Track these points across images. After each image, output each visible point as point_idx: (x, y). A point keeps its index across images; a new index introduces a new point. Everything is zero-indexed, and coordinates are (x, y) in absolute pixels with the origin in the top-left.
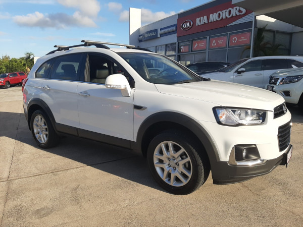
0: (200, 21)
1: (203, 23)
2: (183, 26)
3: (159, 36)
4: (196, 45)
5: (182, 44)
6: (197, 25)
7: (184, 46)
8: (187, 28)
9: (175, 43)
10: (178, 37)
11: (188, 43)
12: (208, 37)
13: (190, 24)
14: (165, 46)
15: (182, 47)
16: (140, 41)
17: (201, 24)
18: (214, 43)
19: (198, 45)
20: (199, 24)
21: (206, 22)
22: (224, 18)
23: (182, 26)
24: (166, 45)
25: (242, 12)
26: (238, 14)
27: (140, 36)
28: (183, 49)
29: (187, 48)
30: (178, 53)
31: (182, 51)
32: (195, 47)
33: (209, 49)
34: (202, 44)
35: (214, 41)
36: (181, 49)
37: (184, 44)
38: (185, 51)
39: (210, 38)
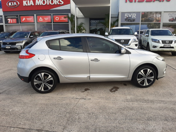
0: (27, 3)
1: (30, 5)
2: (10, 4)
4: (24, 19)
5: (9, 17)
6: (24, 5)
8: (14, 6)
9: (1, 16)
10: (3, 12)
11: (15, 17)
12: (35, 15)
13: (17, 3)
15: (9, 20)
17: (28, 5)
19: (26, 20)
20: (26, 5)
21: (33, 4)
22: (48, 4)
23: (8, 4)
25: (61, 3)
26: (58, 3)
28: (10, 21)
29: (15, 20)
30: (5, 23)
31: (9, 22)
32: (23, 20)
33: (37, 23)
34: (30, 19)
35: (41, 18)
36: (8, 21)
37: (11, 17)
38: (13, 23)
39: (37, 15)
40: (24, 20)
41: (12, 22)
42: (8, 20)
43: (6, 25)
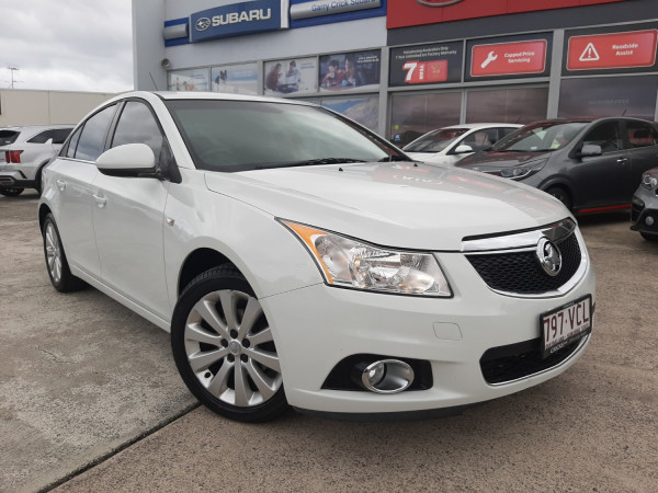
3: (284, 23)
4: (491, 58)
5: (409, 53)
7: (420, 60)
9: (377, 51)
10: (388, 29)
11: (445, 51)
12: (559, 34)
14: (315, 62)
15: (411, 66)
16: (170, 42)
18: (590, 53)
19: (501, 60)
24: (323, 58)
27: (168, 24)
28: (416, 72)
29: (438, 69)
30: (390, 85)
31: (409, 78)
32: (484, 65)
33: (564, 72)
34: (525, 56)
35: (590, 47)
36: (407, 70)
37: (421, 53)
38: (430, 79)
39: (567, 34)
40: (492, 62)
41: (425, 75)
42: (406, 66)
43: (390, 93)
